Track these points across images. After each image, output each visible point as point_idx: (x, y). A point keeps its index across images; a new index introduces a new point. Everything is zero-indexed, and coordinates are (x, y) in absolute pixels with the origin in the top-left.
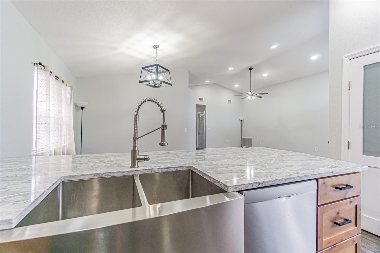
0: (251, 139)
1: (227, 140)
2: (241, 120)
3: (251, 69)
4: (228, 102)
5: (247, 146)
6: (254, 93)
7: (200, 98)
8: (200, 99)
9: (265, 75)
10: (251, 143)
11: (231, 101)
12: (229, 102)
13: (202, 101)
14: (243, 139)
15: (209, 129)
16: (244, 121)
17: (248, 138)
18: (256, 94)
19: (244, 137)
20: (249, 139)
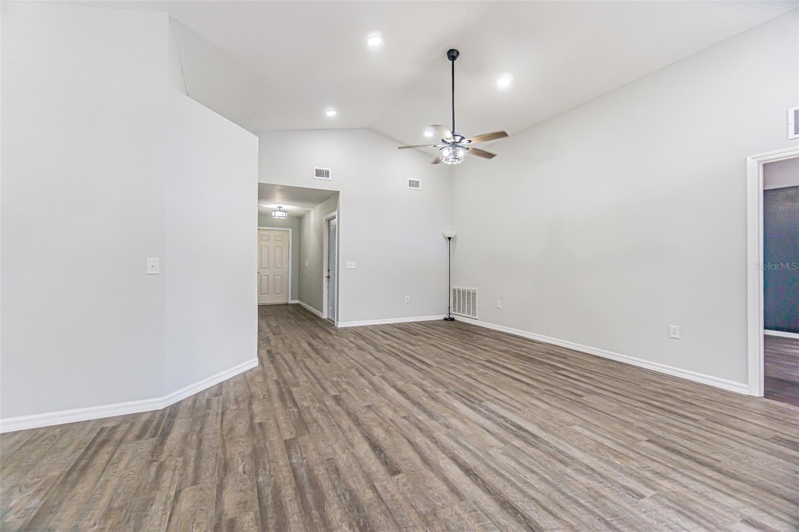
0: (475, 294)
1: (407, 296)
2: (450, 239)
3: (453, 55)
4: (410, 186)
5: (464, 312)
6: (463, 138)
7: (316, 170)
8: (319, 173)
9: (504, 82)
10: (474, 303)
11: (418, 182)
12: (413, 186)
13: (325, 178)
14: (454, 290)
15: (348, 263)
16: (456, 240)
17: (467, 288)
18: (470, 141)
19: (456, 287)
20: (469, 293)
